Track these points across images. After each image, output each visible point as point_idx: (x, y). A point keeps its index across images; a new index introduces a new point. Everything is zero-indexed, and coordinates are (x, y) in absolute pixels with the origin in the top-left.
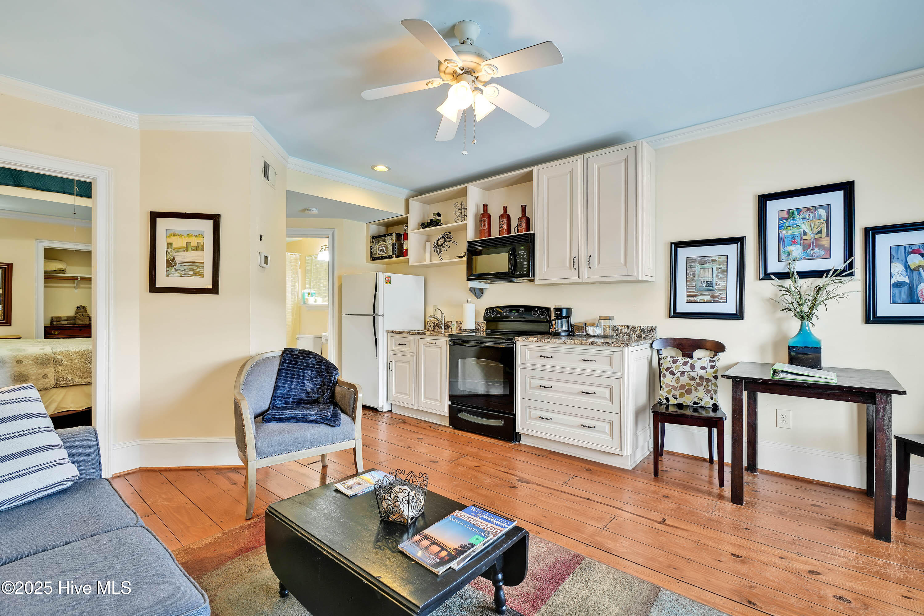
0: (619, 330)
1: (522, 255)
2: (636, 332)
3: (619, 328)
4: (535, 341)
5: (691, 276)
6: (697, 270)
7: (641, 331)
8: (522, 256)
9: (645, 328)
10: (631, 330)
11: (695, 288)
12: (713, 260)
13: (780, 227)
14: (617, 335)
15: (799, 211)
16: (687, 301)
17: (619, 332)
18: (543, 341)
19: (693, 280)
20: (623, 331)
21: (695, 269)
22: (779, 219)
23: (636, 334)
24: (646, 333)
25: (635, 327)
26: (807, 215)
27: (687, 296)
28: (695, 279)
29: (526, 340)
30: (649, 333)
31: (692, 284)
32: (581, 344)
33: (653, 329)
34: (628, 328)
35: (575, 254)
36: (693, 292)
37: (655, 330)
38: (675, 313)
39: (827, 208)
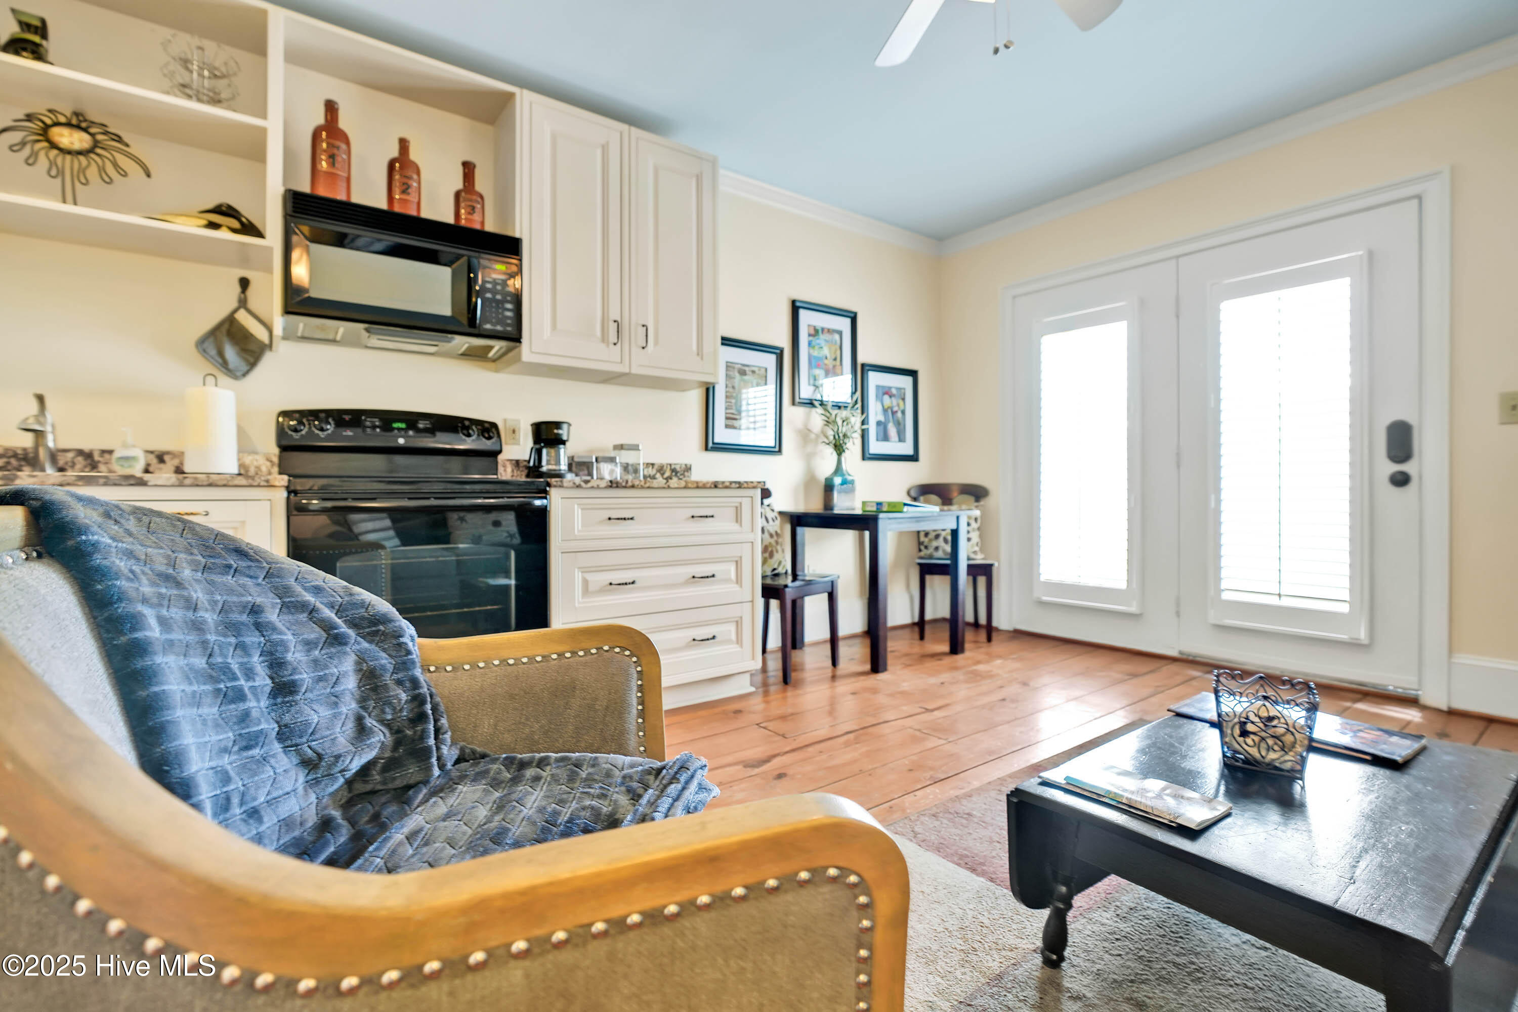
1: (499, 284)
2: (664, 473)
3: (641, 467)
4: (605, 485)
5: (730, 390)
6: (736, 383)
7: (672, 472)
8: (499, 287)
9: (678, 468)
10: (657, 471)
11: (734, 408)
12: (753, 372)
13: (810, 344)
15: (823, 329)
18: (623, 484)
19: (732, 396)
20: (645, 472)
21: (735, 380)
22: (810, 335)
23: (665, 476)
24: (678, 475)
25: (664, 466)
26: (828, 336)
27: (727, 418)
28: (734, 395)
30: (682, 474)
31: (732, 401)
32: (697, 487)
33: (688, 469)
34: (653, 467)
35: (614, 314)
36: (733, 414)
37: (690, 469)
38: (713, 443)
39: (840, 333)
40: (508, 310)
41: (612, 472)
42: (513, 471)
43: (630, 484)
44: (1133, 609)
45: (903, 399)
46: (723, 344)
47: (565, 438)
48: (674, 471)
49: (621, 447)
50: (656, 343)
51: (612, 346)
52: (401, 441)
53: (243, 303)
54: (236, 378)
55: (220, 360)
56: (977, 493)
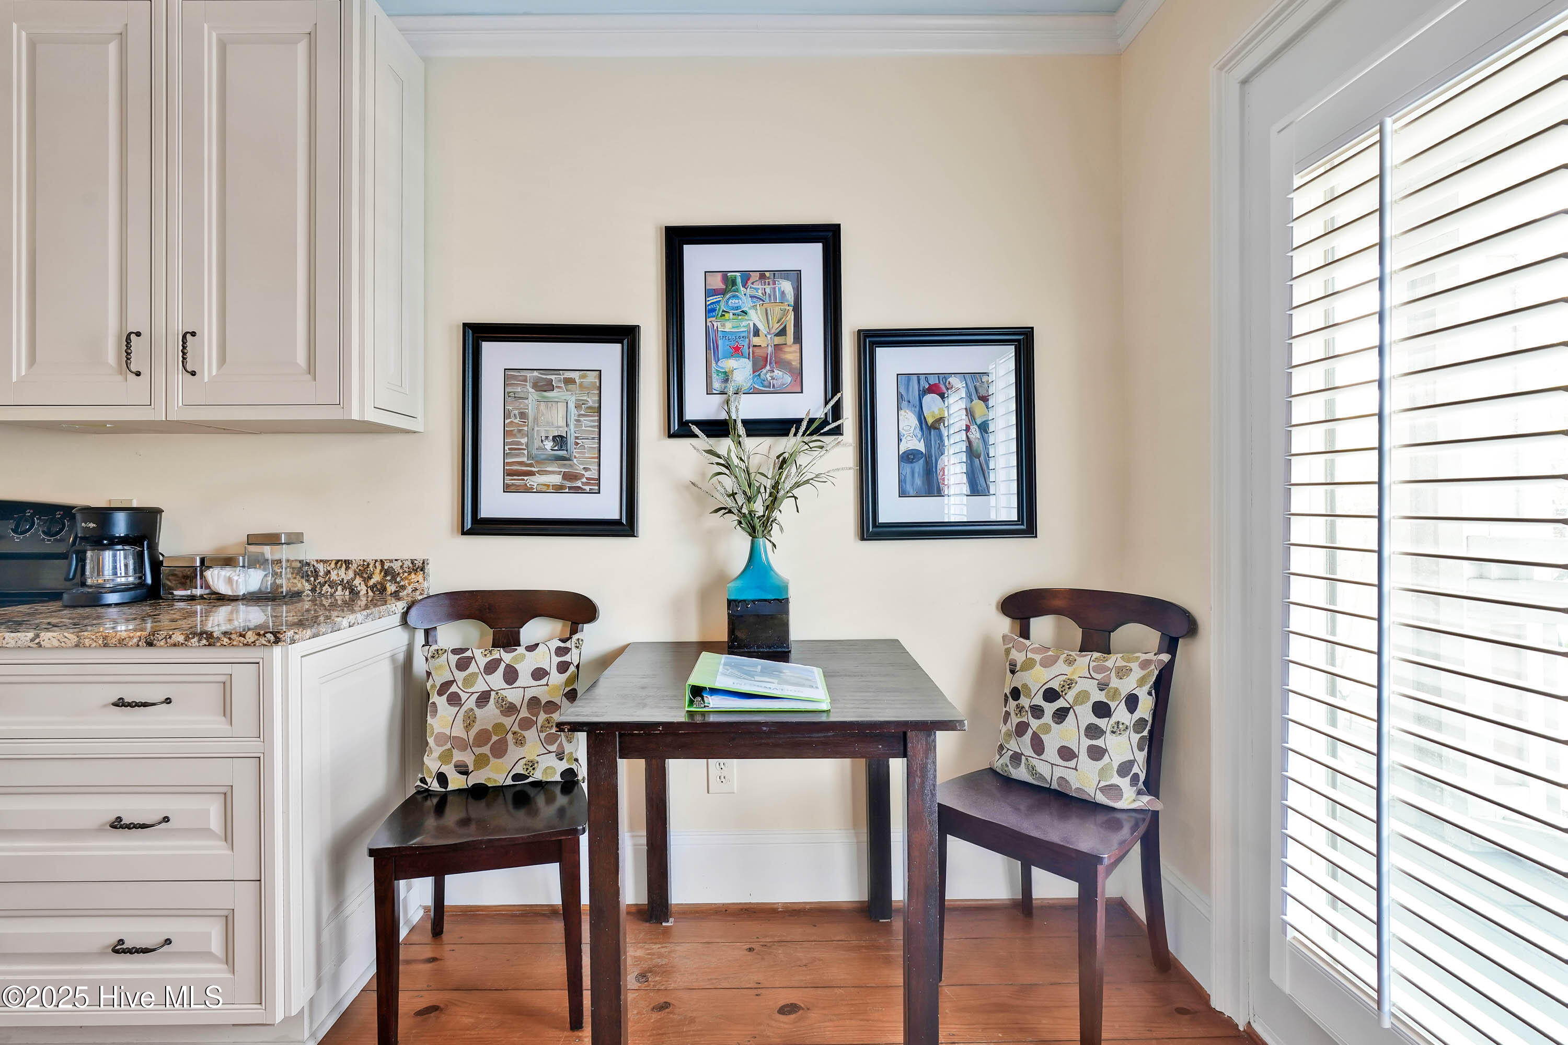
0: (321, 573)
2: (370, 578)
3: (321, 568)
5: (516, 421)
6: (530, 405)
7: (386, 574)
9: (396, 566)
10: (356, 574)
11: (526, 452)
12: (569, 382)
13: (710, 311)
14: (313, 590)
15: (746, 276)
16: (507, 489)
17: (321, 580)
19: (520, 431)
20: (333, 576)
21: (526, 401)
22: (709, 293)
23: (371, 582)
24: (398, 579)
25: (368, 564)
26: (758, 288)
27: (508, 473)
28: (526, 428)
30: (406, 578)
31: (519, 443)
34: (347, 568)
36: (521, 463)
37: (422, 569)
38: (477, 520)
39: (795, 278)
48: (391, 572)
56: (1174, 622)
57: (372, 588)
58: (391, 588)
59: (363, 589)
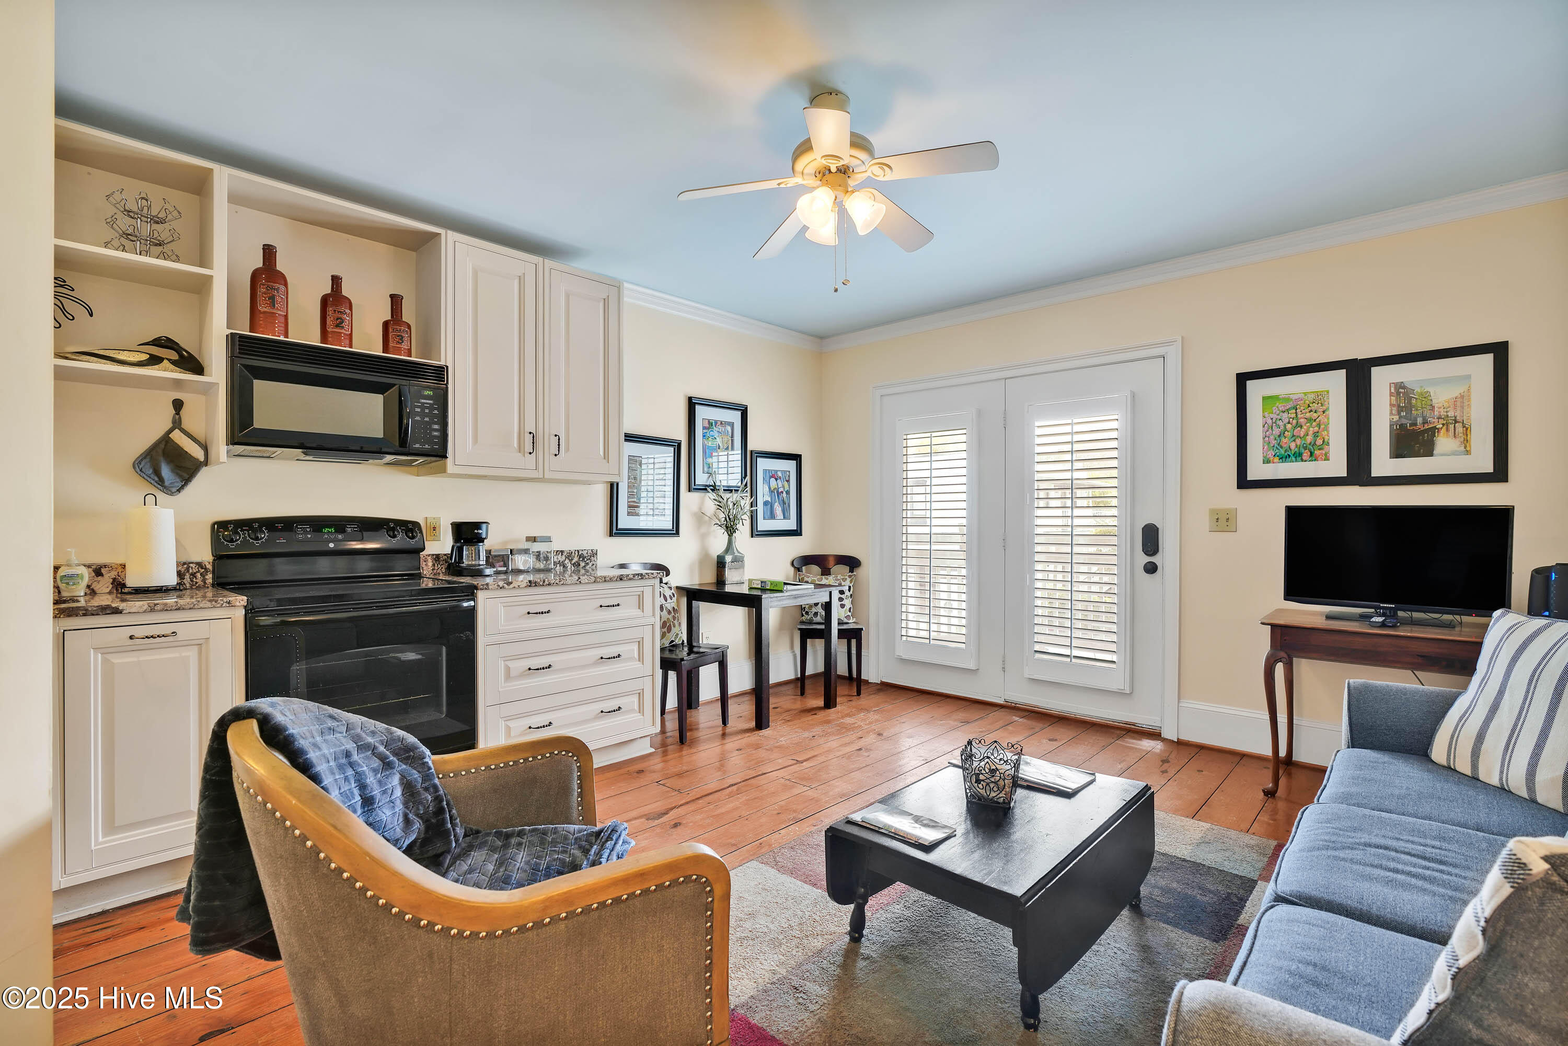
0: (550, 558)
1: (427, 408)
2: (572, 559)
3: (552, 555)
4: (525, 585)
5: (632, 481)
6: (638, 474)
7: (580, 558)
8: (427, 411)
9: (585, 553)
10: (566, 558)
11: (636, 496)
13: (705, 435)
15: (716, 422)
16: (629, 514)
18: (541, 583)
19: (633, 486)
20: (555, 559)
21: (636, 472)
22: (704, 428)
23: (573, 562)
24: (585, 560)
25: (572, 552)
26: (721, 428)
27: (629, 507)
28: (636, 485)
29: (505, 585)
30: (589, 559)
31: (633, 492)
32: (605, 581)
33: (594, 554)
34: (562, 554)
35: (530, 427)
36: (634, 502)
37: (597, 554)
38: (617, 529)
39: (732, 425)
40: (436, 430)
41: (525, 562)
42: (434, 565)
43: (547, 582)
44: (972, 666)
45: (788, 481)
46: (626, 440)
47: (484, 536)
48: (581, 557)
49: (534, 539)
50: (567, 450)
51: (527, 455)
52: (331, 545)
53: (177, 423)
54: (172, 494)
55: (156, 479)
56: (852, 563)
57: (573, 564)
58: (582, 564)
59: (569, 565)
